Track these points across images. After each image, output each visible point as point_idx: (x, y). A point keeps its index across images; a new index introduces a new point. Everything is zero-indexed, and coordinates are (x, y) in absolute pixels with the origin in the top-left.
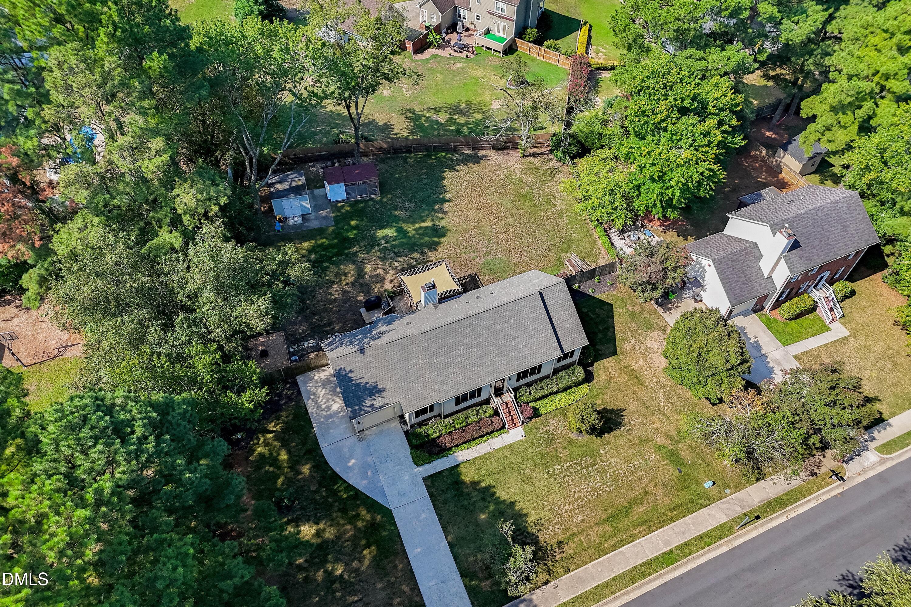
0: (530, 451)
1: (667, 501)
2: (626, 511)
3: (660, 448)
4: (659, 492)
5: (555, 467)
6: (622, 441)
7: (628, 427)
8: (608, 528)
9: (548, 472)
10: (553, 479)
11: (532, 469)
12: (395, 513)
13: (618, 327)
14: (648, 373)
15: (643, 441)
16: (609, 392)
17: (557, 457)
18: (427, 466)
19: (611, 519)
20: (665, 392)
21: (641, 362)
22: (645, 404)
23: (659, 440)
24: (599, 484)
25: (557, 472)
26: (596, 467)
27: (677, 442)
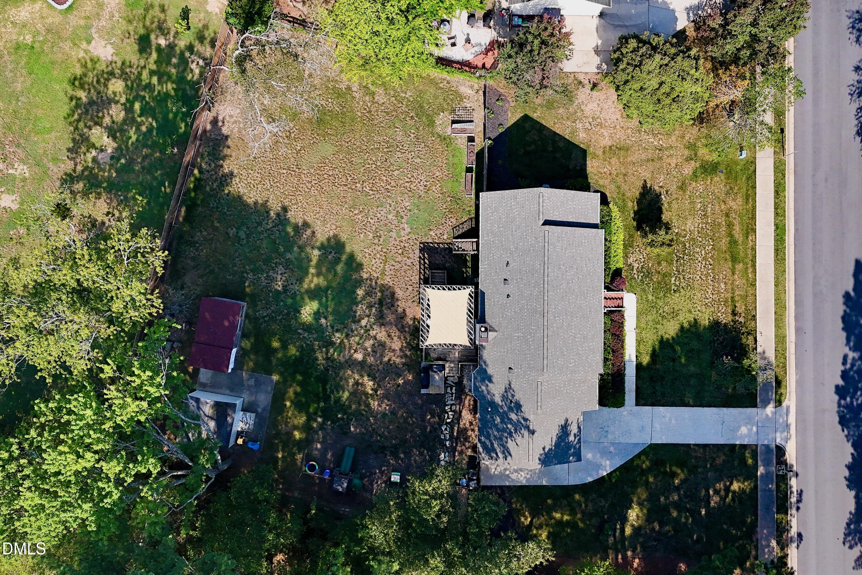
0: (650, 297)
1: (740, 200)
2: (733, 242)
3: (695, 175)
4: (732, 204)
5: (673, 282)
6: (675, 205)
7: (663, 191)
8: (740, 267)
9: (675, 291)
10: (682, 290)
11: (667, 304)
12: (654, 442)
13: (558, 129)
14: (620, 135)
15: (682, 187)
16: (625, 187)
17: (665, 275)
18: (627, 397)
19: (734, 260)
20: (645, 132)
21: (605, 134)
22: (648, 160)
23: (688, 170)
24: (703, 252)
25: (677, 283)
26: (688, 245)
27: (696, 155)
